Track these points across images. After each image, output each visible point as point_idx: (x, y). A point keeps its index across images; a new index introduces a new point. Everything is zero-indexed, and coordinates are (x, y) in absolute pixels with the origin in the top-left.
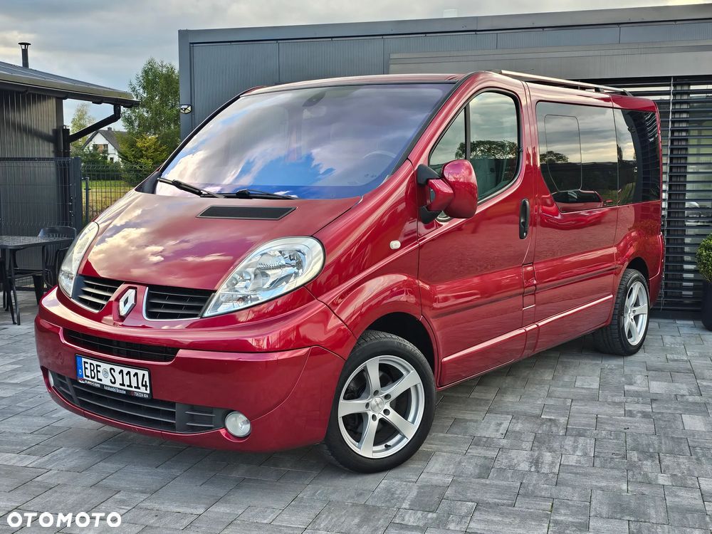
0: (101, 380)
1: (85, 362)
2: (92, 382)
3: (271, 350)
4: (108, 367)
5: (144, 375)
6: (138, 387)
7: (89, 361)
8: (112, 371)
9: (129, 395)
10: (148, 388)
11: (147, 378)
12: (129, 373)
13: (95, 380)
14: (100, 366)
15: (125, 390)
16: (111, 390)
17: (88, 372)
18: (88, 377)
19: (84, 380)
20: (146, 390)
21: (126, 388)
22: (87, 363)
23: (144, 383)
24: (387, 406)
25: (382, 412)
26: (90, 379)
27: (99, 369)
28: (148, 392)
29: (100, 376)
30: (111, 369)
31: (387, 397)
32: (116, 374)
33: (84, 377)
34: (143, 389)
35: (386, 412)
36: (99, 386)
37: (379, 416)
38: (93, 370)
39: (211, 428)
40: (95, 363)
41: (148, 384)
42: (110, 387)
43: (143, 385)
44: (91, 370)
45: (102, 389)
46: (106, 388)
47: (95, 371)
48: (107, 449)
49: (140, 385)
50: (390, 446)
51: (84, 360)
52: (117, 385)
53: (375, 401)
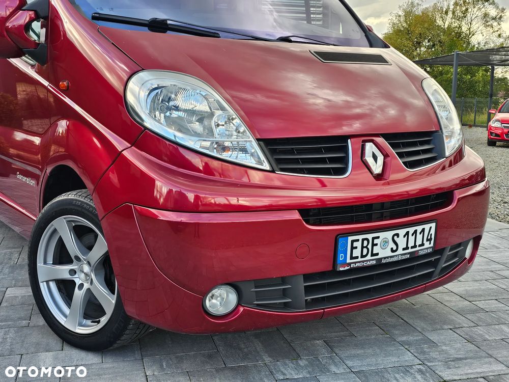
0: (377, 254)
1: (353, 242)
2: (363, 262)
5: (431, 227)
11: (433, 232)
13: (369, 257)
14: (378, 238)
15: (408, 253)
17: (357, 253)
18: (357, 257)
19: (349, 264)
20: (430, 244)
21: (410, 250)
22: (358, 240)
23: (429, 238)
26: (360, 259)
27: (376, 241)
28: (432, 245)
34: (427, 245)
36: (374, 262)
40: (370, 236)
41: (433, 237)
43: (427, 240)
44: (363, 247)
46: (383, 261)
47: (370, 247)
51: (350, 239)
52: (400, 251)
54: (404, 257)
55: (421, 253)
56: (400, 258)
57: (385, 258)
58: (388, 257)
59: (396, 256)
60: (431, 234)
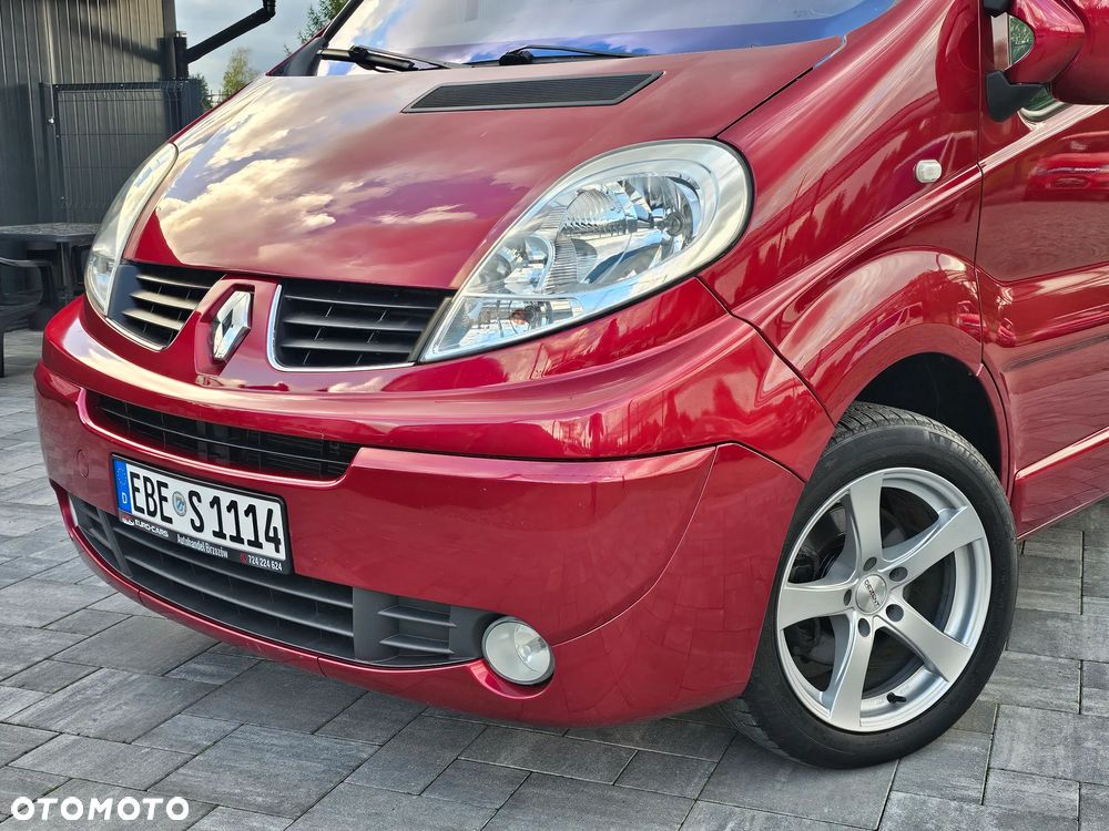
0: (169, 520)
2: (151, 524)
3: (603, 452)
4: (184, 488)
6: (256, 543)
7: (143, 473)
8: (195, 499)
9: (236, 561)
10: (282, 547)
12: (233, 506)
14: (166, 486)
15: (225, 548)
16: (194, 545)
18: (141, 510)
19: (133, 518)
20: (277, 550)
21: (228, 543)
22: (138, 476)
23: (271, 534)
24: (897, 598)
25: (883, 613)
26: (145, 516)
29: (169, 510)
30: (192, 494)
31: (897, 573)
32: (204, 507)
33: (134, 513)
34: (268, 549)
35: (893, 611)
37: (876, 624)
38: (152, 496)
39: (445, 656)
41: (281, 536)
42: (192, 539)
43: (268, 539)
44: (147, 495)
45: (172, 541)
46: (181, 541)
47: (156, 497)
48: (203, 674)
49: (262, 539)
50: (902, 700)
53: (864, 584)
54: (216, 552)
55: (255, 562)
56: (209, 550)
57: (182, 535)
58: (186, 536)
59: (201, 541)
60: (275, 529)
